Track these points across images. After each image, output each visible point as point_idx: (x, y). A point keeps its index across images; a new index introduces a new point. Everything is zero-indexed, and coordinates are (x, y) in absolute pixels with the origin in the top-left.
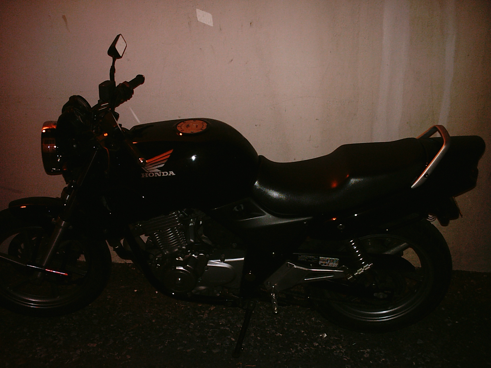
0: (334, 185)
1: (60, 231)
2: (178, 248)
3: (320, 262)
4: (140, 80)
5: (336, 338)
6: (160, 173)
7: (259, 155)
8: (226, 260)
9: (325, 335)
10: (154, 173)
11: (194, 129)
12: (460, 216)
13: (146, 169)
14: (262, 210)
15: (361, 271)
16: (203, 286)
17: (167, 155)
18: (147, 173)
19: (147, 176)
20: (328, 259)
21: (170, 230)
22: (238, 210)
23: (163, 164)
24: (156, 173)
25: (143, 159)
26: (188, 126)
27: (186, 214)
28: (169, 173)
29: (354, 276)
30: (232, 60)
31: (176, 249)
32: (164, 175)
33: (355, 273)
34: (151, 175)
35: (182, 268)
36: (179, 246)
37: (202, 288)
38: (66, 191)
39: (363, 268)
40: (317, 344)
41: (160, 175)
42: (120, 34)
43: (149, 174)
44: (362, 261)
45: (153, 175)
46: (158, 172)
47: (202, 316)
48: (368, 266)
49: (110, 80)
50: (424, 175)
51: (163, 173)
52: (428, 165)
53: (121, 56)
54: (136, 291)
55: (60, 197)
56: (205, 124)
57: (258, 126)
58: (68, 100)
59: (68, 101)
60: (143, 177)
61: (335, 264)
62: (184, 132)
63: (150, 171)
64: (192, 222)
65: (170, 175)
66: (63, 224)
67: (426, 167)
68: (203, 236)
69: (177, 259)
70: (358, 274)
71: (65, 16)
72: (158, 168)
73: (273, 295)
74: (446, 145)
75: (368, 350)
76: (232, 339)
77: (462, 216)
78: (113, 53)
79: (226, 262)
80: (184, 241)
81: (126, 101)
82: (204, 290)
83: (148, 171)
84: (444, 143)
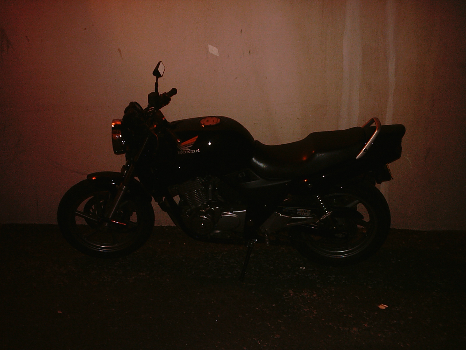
0: (305, 159)
1: (122, 193)
2: (202, 204)
3: (298, 213)
4: (174, 92)
5: (312, 270)
6: (190, 151)
7: (255, 140)
8: (234, 212)
9: (304, 268)
10: (186, 151)
11: (211, 123)
12: (392, 179)
13: (181, 149)
14: (257, 176)
15: (325, 217)
16: (219, 230)
17: (194, 139)
18: (181, 151)
19: (181, 153)
20: (303, 210)
21: (195, 192)
22: (241, 177)
23: (192, 145)
24: (187, 151)
25: (180, 140)
26: (207, 121)
27: (206, 180)
28: (196, 151)
29: (320, 220)
30: (237, 78)
31: (200, 204)
32: (192, 152)
33: (321, 218)
34: (184, 152)
35: (205, 217)
36: (202, 203)
37: (218, 231)
38: (124, 167)
39: (326, 215)
40: (298, 273)
41: (190, 152)
42: (160, 61)
43: (183, 152)
44: (326, 210)
45: (185, 153)
46: (189, 150)
47: (218, 257)
48: (329, 213)
49: (154, 91)
50: (364, 150)
51: (192, 151)
52: (367, 143)
53: (162, 75)
54: (170, 243)
55: (120, 172)
56: (219, 120)
57: (255, 125)
58: (129, 104)
59: (129, 106)
60: (179, 154)
61: (308, 213)
62: (205, 124)
63: (183, 150)
64: (210, 187)
65: (196, 152)
66: (124, 188)
67: (365, 145)
68: (219, 196)
69: (201, 211)
70: (323, 219)
71: (119, 49)
72: (189, 148)
73: (266, 235)
74: (378, 130)
75: (334, 276)
76: (239, 270)
77: (393, 179)
78: (157, 73)
79: (234, 213)
80: (205, 199)
81: (166, 105)
82: (219, 233)
83: (182, 149)
84: (377, 129)
